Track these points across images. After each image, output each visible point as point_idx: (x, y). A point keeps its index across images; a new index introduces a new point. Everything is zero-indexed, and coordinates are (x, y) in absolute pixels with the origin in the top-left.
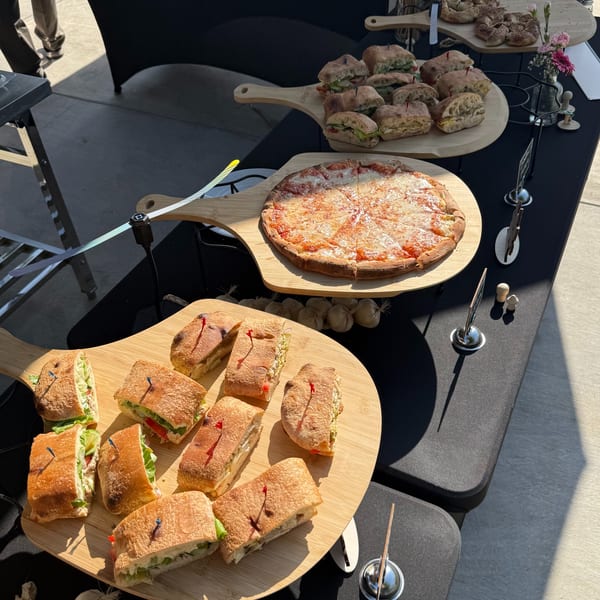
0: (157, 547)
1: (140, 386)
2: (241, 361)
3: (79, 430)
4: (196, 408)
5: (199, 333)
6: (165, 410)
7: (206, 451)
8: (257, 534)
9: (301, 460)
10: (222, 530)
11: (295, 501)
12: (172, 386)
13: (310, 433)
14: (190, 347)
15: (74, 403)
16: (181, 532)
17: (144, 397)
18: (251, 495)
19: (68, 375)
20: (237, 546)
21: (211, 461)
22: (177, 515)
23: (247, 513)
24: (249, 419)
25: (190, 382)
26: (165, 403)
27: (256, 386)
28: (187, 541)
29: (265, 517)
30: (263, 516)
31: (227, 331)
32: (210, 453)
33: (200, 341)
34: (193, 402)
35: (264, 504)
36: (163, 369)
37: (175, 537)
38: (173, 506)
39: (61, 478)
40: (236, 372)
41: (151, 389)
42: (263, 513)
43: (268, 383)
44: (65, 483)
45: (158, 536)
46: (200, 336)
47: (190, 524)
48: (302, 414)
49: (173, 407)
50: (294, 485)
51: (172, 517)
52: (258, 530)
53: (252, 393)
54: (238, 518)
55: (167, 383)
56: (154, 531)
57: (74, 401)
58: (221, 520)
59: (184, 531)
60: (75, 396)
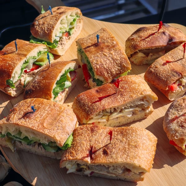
0: (22, 122)
1: (92, 40)
2: (168, 62)
3: (42, 47)
4: (117, 74)
5: (153, 32)
6: (95, 61)
7: (99, 96)
8: (88, 160)
9: (156, 139)
10: (70, 143)
11: (128, 156)
12: (110, 50)
13: (177, 128)
14: (141, 37)
15: (50, 31)
16: (42, 124)
17: (89, 47)
18: (104, 135)
19: (59, 15)
20: (71, 158)
21: (98, 103)
22: (48, 114)
23: (92, 143)
24: (141, 94)
25: (123, 54)
26: (98, 56)
27: (166, 83)
28: (41, 131)
29: (102, 153)
30: (101, 152)
31: (174, 41)
32: (101, 99)
33: (150, 38)
34: (117, 68)
35: (107, 145)
36: (112, 37)
37: (37, 125)
38: (50, 107)
39: (10, 62)
40: (159, 66)
41: (96, 45)
42: (102, 150)
43: (175, 86)
44: (10, 65)
45: (27, 117)
46: (153, 34)
47: (51, 124)
48: (181, 113)
49: (101, 62)
50: (136, 147)
51: (44, 113)
52: (92, 158)
53: (161, 86)
54: (84, 142)
55: (108, 46)
56: (28, 113)
57: (51, 30)
58: (74, 137)
59: (45, 125)
60: (53, 27)
